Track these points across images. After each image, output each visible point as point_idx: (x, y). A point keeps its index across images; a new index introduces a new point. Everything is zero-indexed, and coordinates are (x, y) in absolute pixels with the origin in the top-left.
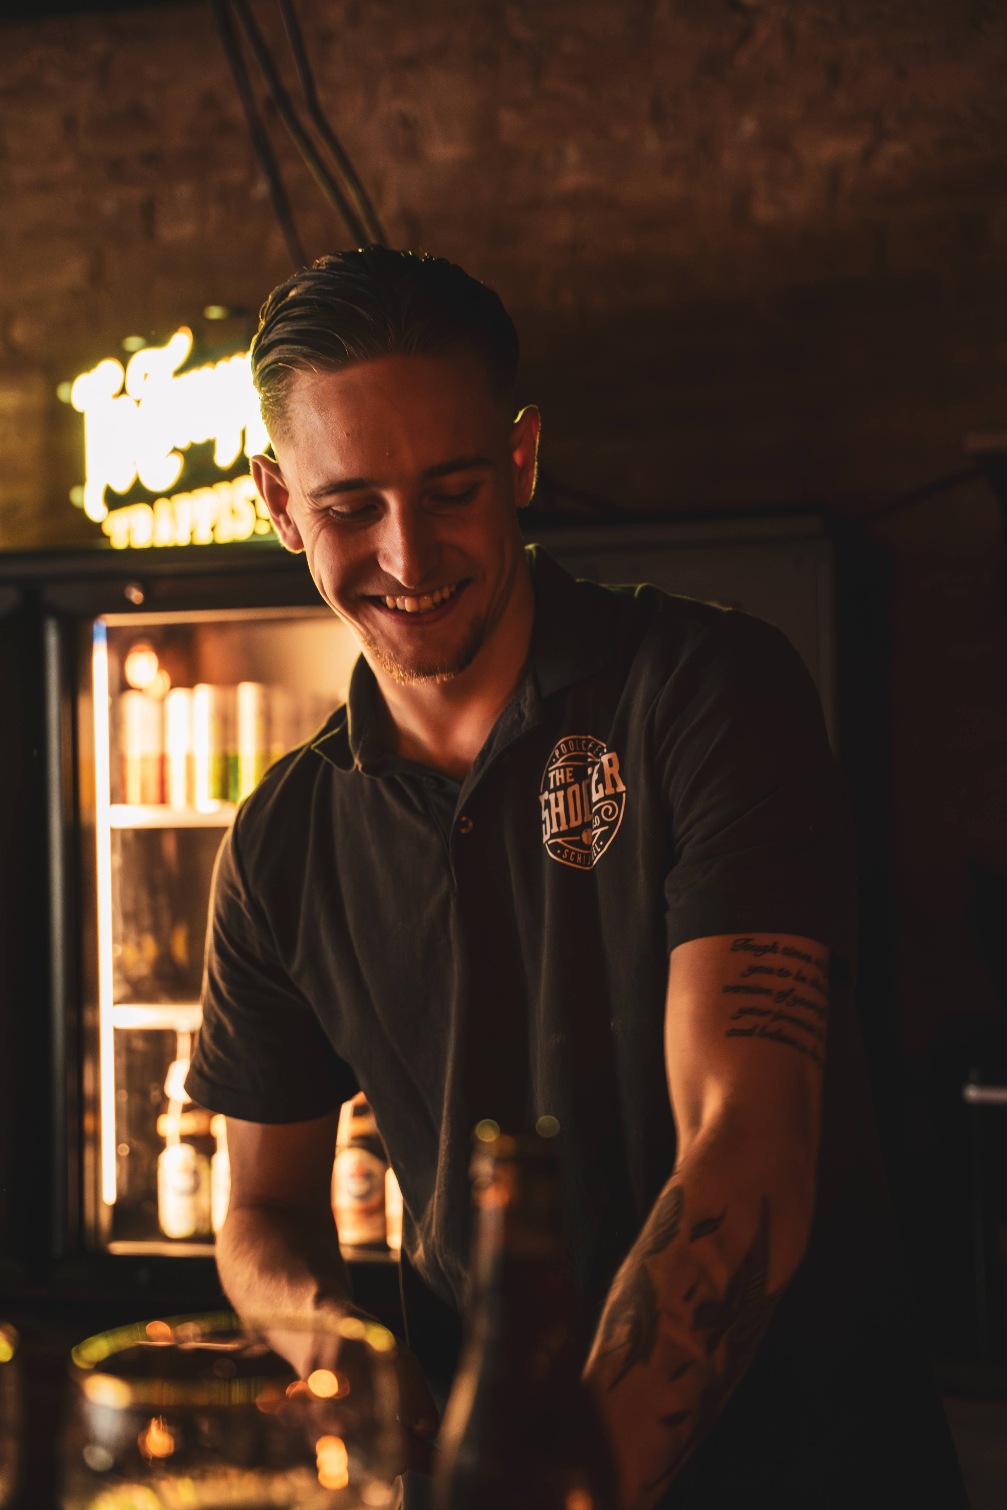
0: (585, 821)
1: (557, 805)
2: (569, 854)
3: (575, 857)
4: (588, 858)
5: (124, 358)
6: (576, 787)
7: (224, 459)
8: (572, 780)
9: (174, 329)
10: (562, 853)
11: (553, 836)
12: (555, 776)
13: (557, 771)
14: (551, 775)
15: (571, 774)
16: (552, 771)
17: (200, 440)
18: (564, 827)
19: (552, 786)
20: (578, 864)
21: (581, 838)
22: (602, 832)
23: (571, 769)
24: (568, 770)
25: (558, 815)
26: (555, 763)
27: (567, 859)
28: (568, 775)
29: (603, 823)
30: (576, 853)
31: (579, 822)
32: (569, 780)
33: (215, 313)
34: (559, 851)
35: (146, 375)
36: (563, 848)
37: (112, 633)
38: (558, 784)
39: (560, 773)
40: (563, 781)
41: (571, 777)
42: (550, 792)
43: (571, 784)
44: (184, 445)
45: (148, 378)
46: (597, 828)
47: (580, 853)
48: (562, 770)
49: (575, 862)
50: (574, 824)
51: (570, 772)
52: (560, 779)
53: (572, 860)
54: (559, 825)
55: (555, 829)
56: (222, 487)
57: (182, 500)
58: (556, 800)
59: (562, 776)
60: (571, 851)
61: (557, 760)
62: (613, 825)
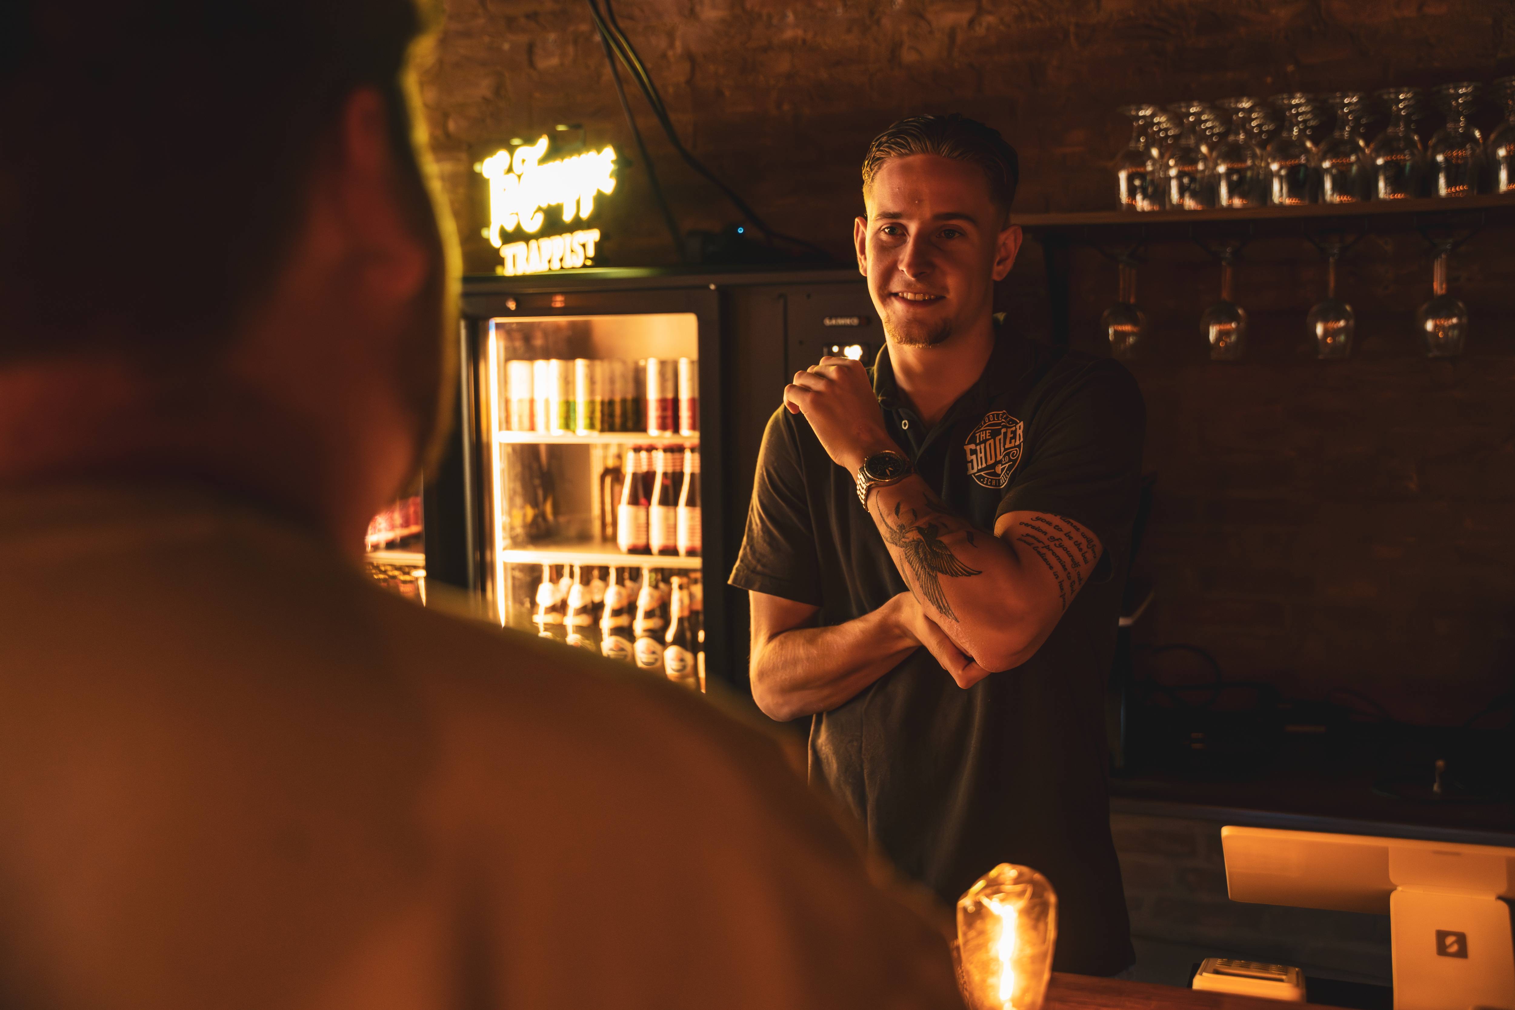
0: (997, 460)
1: (981, 453)
2: (987, 481)
3: (991, 482)
4: (998, 483)
5: (511, 149)
6: (992, 441)
7: (568, 217)
8: (990, 437)
9: (539, 136)
10: (984, 481)
11: (979, 471)
12: (980, 435)
13: (982, 433)
14: (978, 435)
15: (989, 434)
16: (978, 433)
17: (553, 203)
18: (984, 465)
19: (978, 442)
20: (993, 486)
21: (995, 470)
22: (1009, 465)
23: (990, 431)
24: (987, 431)
25: (981, 458)
26: (981, 428)
27: (986, 484)
28: (988, 434)
29: (1010, 460)
30: (992, 479)
31: (993, 461)
32: (987, 437)
33: (561, 128)
34: (982, 480)
35: (523, 161)
36: (984, 478)
37: (498, 326)
38: (981, 440)
39: (983, 434)
40: (984, 438)
41: (989, 436)
42: (977, 445)
43: (989, 439)
44: (544, 206)
45: (525, 162)
46: (1006, 463)
47: (994, 479)
48: (984, 432)
49: (991, 485)
50: (990, 462)
51: (989, 433)
52: (983, 437)
53: (989, 484)
54: (982, 464)
55: (980, 467)
56: (567, 236)
57: (545, 242)
58: (980, 449)
59: (984, 435)
60: (988, 478)
61: (982, 426)
62: (1015, 461)
